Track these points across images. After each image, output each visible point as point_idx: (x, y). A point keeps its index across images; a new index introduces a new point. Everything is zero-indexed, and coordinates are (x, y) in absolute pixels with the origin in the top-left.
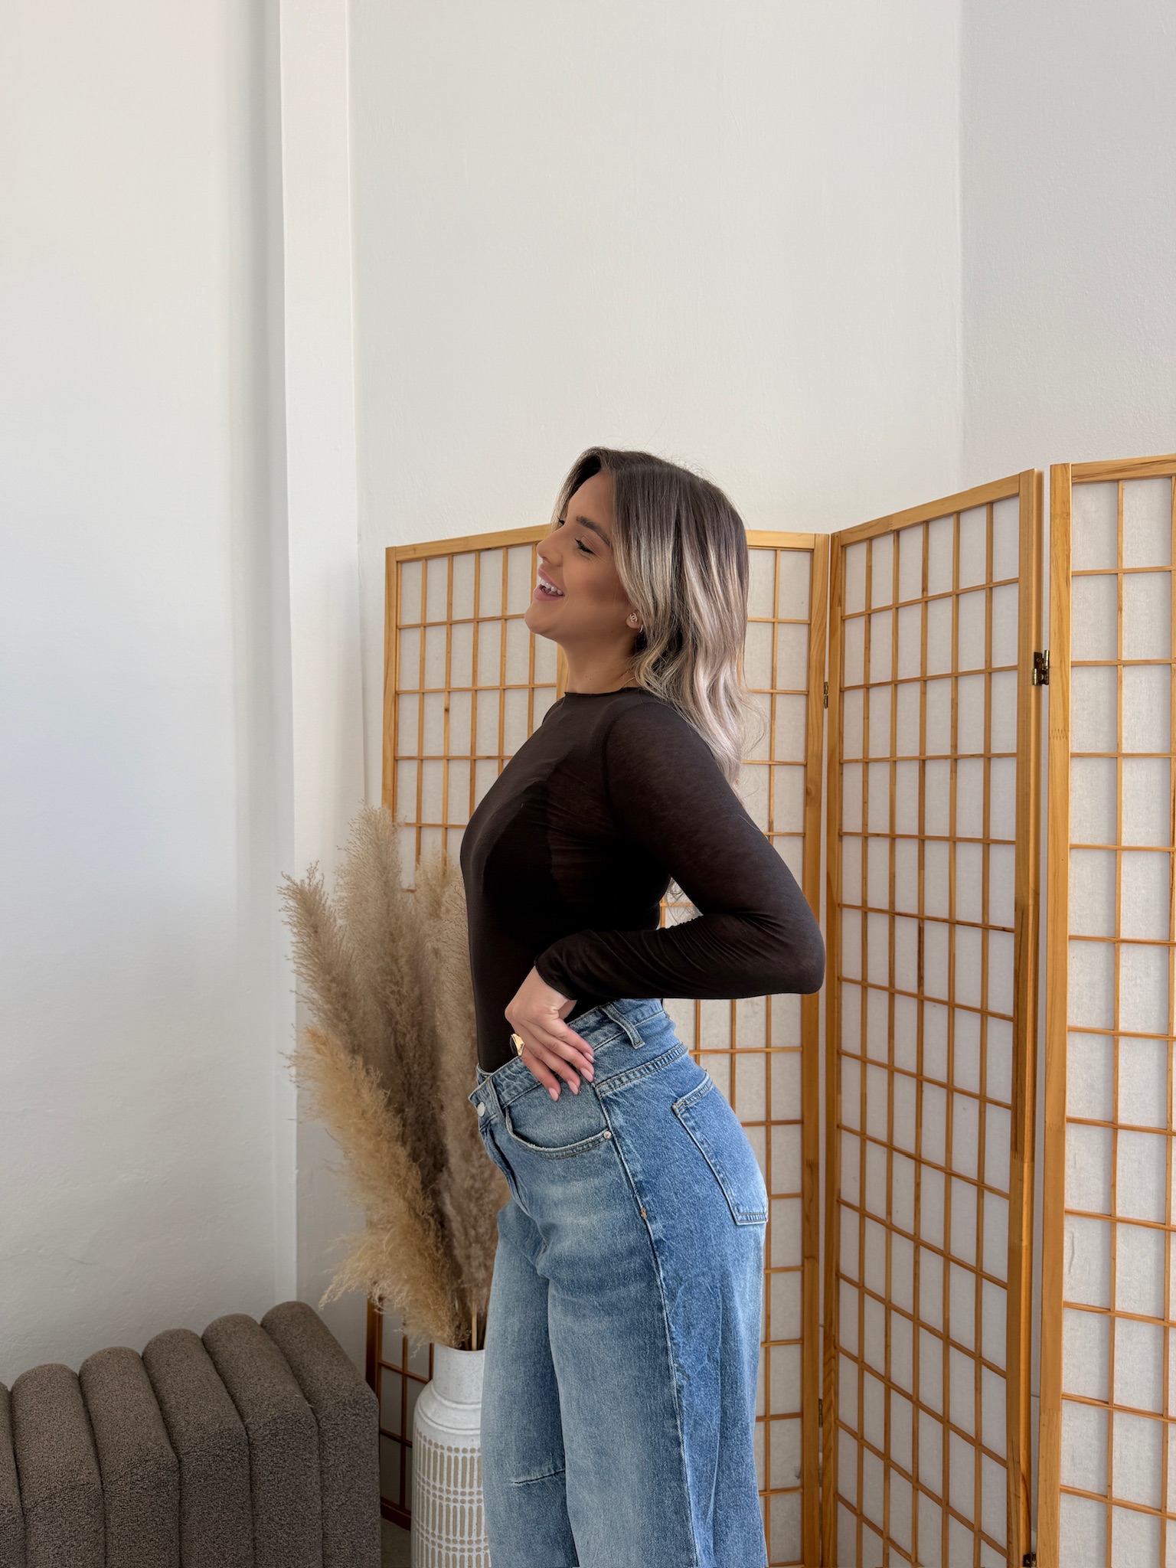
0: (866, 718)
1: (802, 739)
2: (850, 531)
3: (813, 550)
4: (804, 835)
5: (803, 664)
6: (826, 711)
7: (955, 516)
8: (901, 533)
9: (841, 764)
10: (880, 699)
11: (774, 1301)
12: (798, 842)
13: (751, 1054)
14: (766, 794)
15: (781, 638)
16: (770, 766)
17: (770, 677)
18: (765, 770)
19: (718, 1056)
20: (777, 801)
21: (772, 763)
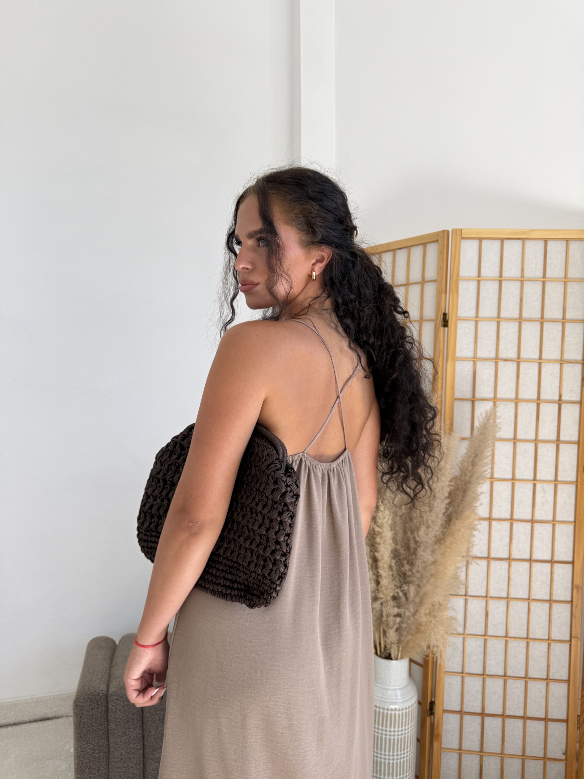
11: (552, 658)
12: (577, 407)
13: (544, 524)
14: (558, 380)
15: (569, 290)
16: (561, 364)
17: (562, 312)
18: (557, 366)
19: (525, 524)
20: (564, 383)
21: (562, 362)
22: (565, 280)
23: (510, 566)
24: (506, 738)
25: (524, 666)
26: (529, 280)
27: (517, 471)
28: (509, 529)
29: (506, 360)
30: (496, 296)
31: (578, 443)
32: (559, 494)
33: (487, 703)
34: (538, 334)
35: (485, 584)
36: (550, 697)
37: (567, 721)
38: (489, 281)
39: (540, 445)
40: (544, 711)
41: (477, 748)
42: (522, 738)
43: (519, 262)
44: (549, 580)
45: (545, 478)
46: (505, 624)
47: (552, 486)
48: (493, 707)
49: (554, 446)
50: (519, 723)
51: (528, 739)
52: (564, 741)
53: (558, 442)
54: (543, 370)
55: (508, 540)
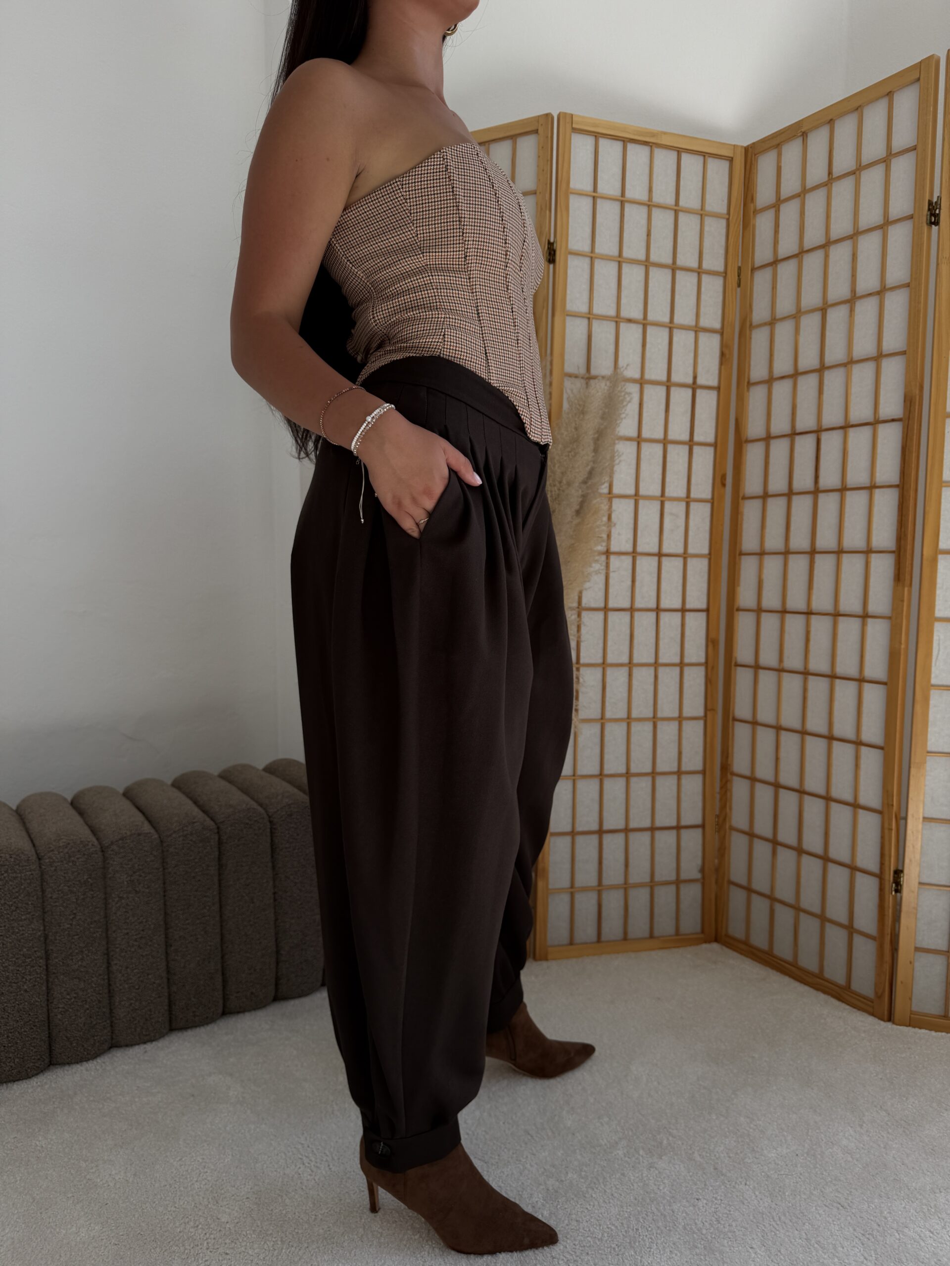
0: (774, 288)
1: (720, 312)
2: (763, 141)
3: (732, 158)
4: (718, 389)
5: (722, 251)
6: (739, 289)
7: (859, 109)
8: (808, 135)
9: (751, 331)
10: (786, 271)
11: (684, 742)
12: (713, 395)
13: (673, 558)
14: (692, 355)
15: (706, 228)
16: (696, 332)
17: (697, 259)
18: (692, 335)
19: (649, 558)
20: (700, 361)
21: (697, 329)
22: (702, 212)
23: (632, 617)
24: (631, 861)
25: (651, 756)
26: (659, 206)
27: (642, 485)
28: (630, 567)
29: (630, 321)
30: (617, 225)
31: (715, 445)
32: (691, 516)
33: (605, 814)
34: (669, 286)
35: (601, 645)
36: (683, 796)
37: (703, 826)
38: (608, 202)
39: (670, 448)
40: (675, 816)
41: (594, 882)
42: (648, 857)
43: (646, 178)
44: (679, 636)
45: (675, 495)
46: (626, 700)
47: (683, 505)
48: (614, 820)
49: (686, 448)
50: (646, 837)
51: (657, 858)
52: (700, 854)
53: (691, 443)
54: (675, 339)
55: (629, 583)
